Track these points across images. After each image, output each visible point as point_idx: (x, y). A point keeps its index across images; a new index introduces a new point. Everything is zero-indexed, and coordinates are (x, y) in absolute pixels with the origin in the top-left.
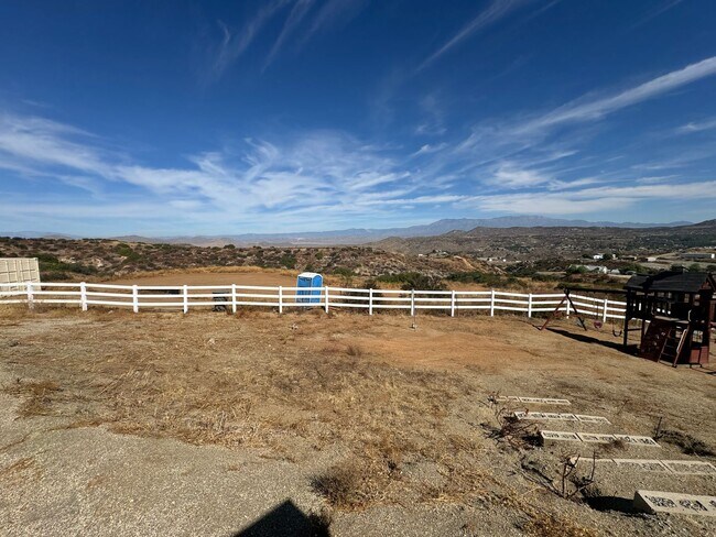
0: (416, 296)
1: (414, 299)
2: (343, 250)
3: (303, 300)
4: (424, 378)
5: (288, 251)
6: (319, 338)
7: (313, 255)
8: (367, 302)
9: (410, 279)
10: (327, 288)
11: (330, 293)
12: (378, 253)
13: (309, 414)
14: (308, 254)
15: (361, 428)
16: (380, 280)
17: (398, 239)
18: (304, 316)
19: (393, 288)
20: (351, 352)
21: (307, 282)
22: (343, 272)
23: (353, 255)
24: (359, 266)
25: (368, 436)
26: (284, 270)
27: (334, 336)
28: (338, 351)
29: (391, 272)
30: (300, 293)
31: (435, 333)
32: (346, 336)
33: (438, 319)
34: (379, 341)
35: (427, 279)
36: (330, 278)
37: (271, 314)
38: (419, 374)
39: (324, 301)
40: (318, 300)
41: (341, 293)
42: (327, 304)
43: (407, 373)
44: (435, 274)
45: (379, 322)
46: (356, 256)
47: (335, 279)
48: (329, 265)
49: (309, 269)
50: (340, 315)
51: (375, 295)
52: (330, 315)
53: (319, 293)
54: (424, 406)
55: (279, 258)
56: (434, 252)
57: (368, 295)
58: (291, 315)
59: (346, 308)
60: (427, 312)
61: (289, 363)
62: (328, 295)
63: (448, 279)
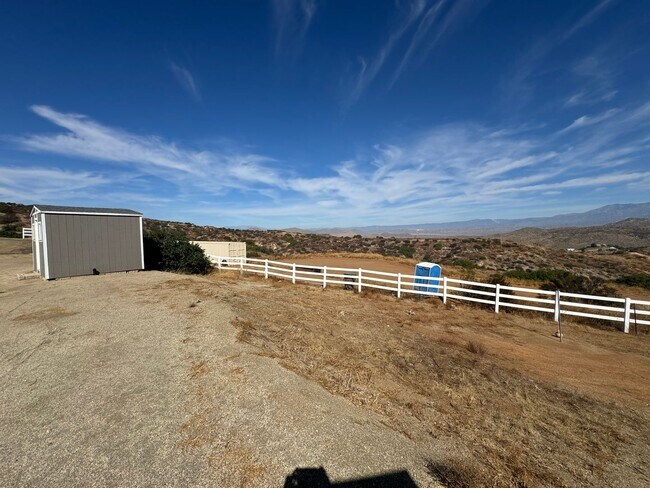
0: (562, 298)
1: (558, 303)
2: (465, 241)
3: (420, 289)
4: (576, 402)
5: (407, 242)
6: (436, 327)
7: (431, 246)
8: (493, 299)
9: (553, 277)
10: (446, 279)
11: (449, 284)
12: (508, 246)
13: (424, 400)
14: (426, 245)
15: (483, 432)
16: (510, 275)
17: (536, 231)
18: (420, 304)
19: (528, 286)
20: (471, 349)
21: (425, 271)
22: (464, 264)
23: (475, 247)
24: (483, 258)
25: (492, 445)
26: (402, 259)
27: (453, 328)
28: (456, 344)
29: (525, 268)
30: (417, 281)
31: (594, 349)
32: (466, 331)
33: (600, 332)
34: (509, 344)
35: (581, 279)
36: (449, 269)
37: (390, 298)
38: (566, 395)
39: (442, 291)
40: (435, 290)
41: (461, 286)
42: (445, 295)
43: (548, 390)
44: (595, 275)
45: (508, 322)
46: (479, 248)
47: (455, 271)
48: (448, 256)
49: (426, 259)
50: (459, 308)
51: (502, 291)
52: (448, 306)
53: (436, 283)
54: (575, 438)
55: (398, 248)
56: (593, 246)
57: (494, 290)
58: (408, 301)
59: (466, 302)
61: (405, 345)
62: (447, 286)
63: (618, 282)
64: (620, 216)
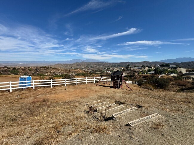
0: (66, 80)
1: (66, 81)
2: (41, 68)
3: (22, 86)
5: (15, 68)
6: (30, 98)
7: (27, 70)
8: (50, 84)
9: (65, 76)
10: (34, 81)
11: (35, 82)
12: (54, 69)
13: (26, 127)
14: (25, 69)
16: (55, 77)
17: (60, 64)
18: (23, 92)
19: (59, 79)
20: (44, 101)
21: (25, 79)
22: (41, 75)
23: (44, 69)
24: (47, 73)
26: (13, 75)
27: (37, 96)
28: (39, 101)
29: (59, 74)
30: (21, 83)
31: (72, 90)
32: (42, 96)
33: (73, 86)
34: (55, 95)
35: (69, 75)
36: (35, 77)
37: (5, 93)
38: (68, 102)
39: (32, 85)
40: (30, 85)
41: (40, 82)
42: (34, 86)
43: (64, 103)
44: (72, 74)
45: (55, 89)
46: (46, 70)
47: (37, 77)
48: (35, 73)
49: (25, 74)
50: (40, 89)
51: (53, 81)
52: (35, 90)
53: (30, 82)
54: (69, 111)
55: (10, 71)
56: (71, 68)
57: (50, 81)
58: (16, 92)
59: (42, 87)
60: (70, 85)
61: (15, 110)
62: (34, 83)
63: (75, 75)
64: (75, 62)
